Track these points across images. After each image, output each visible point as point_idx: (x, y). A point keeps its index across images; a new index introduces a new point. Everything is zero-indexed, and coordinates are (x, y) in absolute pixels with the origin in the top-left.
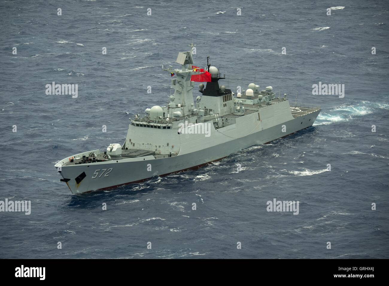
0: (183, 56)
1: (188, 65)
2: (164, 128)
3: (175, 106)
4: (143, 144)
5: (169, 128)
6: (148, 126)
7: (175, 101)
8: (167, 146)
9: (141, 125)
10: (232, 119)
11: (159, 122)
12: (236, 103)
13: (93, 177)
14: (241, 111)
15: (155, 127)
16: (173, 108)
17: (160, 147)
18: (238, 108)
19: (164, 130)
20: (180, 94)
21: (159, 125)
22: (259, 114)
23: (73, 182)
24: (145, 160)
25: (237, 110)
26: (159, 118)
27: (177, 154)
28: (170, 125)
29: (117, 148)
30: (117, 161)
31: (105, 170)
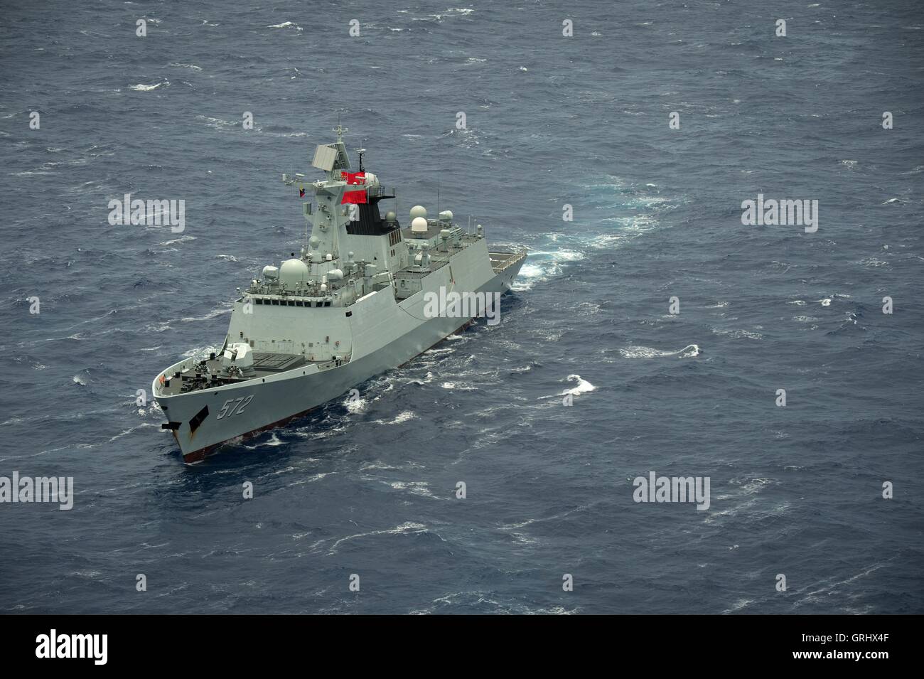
0: (328, 152)
1: (339, 172)
2: (319, 304)
3: (321, 260)
4: (273, 341)
5: (328, 304)
6: (283, 303)
7: (319, 247)
8: (325, 342)
9: (267, 302)
10: (413, 280)
11: (306, 294)
12: (414, 248)
13: (219, 417)
14: (425, 264)
15: (299, 304)
16: (318, 263)
17: (311, 345)
18: (419, 257)
19: (319, 308)
20: (325, 232)
21: (308, 299)
22: (450, 267)
23: (185, 429)
24: (306, 374)
25: (416, 262)
26: (307, 284)
27: (347, 359)
28: (329, 299)
29: (247, 353)
30: (264, 380)
31: (241, 399)
